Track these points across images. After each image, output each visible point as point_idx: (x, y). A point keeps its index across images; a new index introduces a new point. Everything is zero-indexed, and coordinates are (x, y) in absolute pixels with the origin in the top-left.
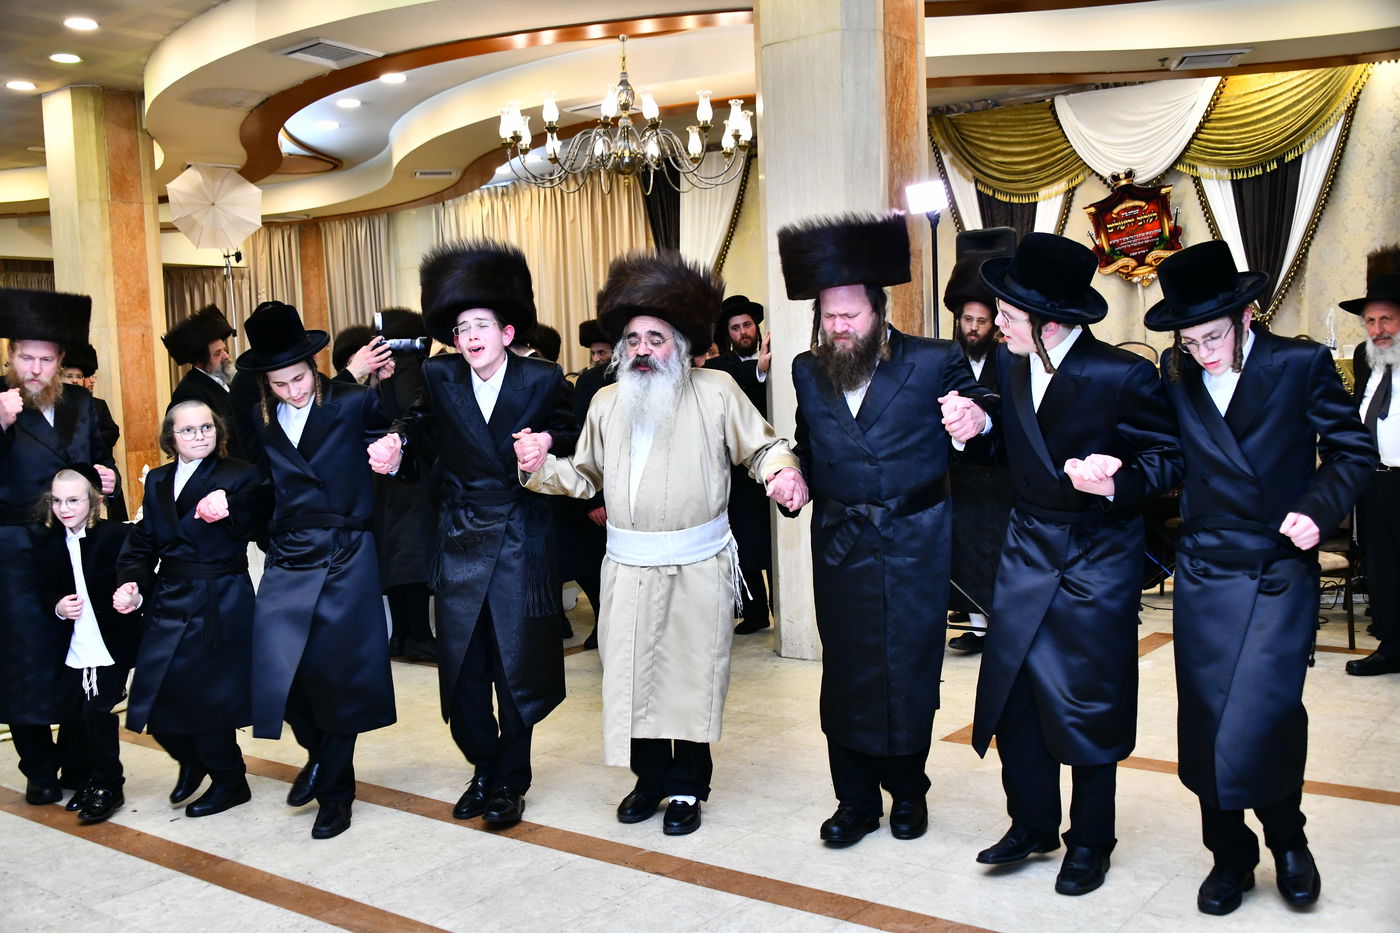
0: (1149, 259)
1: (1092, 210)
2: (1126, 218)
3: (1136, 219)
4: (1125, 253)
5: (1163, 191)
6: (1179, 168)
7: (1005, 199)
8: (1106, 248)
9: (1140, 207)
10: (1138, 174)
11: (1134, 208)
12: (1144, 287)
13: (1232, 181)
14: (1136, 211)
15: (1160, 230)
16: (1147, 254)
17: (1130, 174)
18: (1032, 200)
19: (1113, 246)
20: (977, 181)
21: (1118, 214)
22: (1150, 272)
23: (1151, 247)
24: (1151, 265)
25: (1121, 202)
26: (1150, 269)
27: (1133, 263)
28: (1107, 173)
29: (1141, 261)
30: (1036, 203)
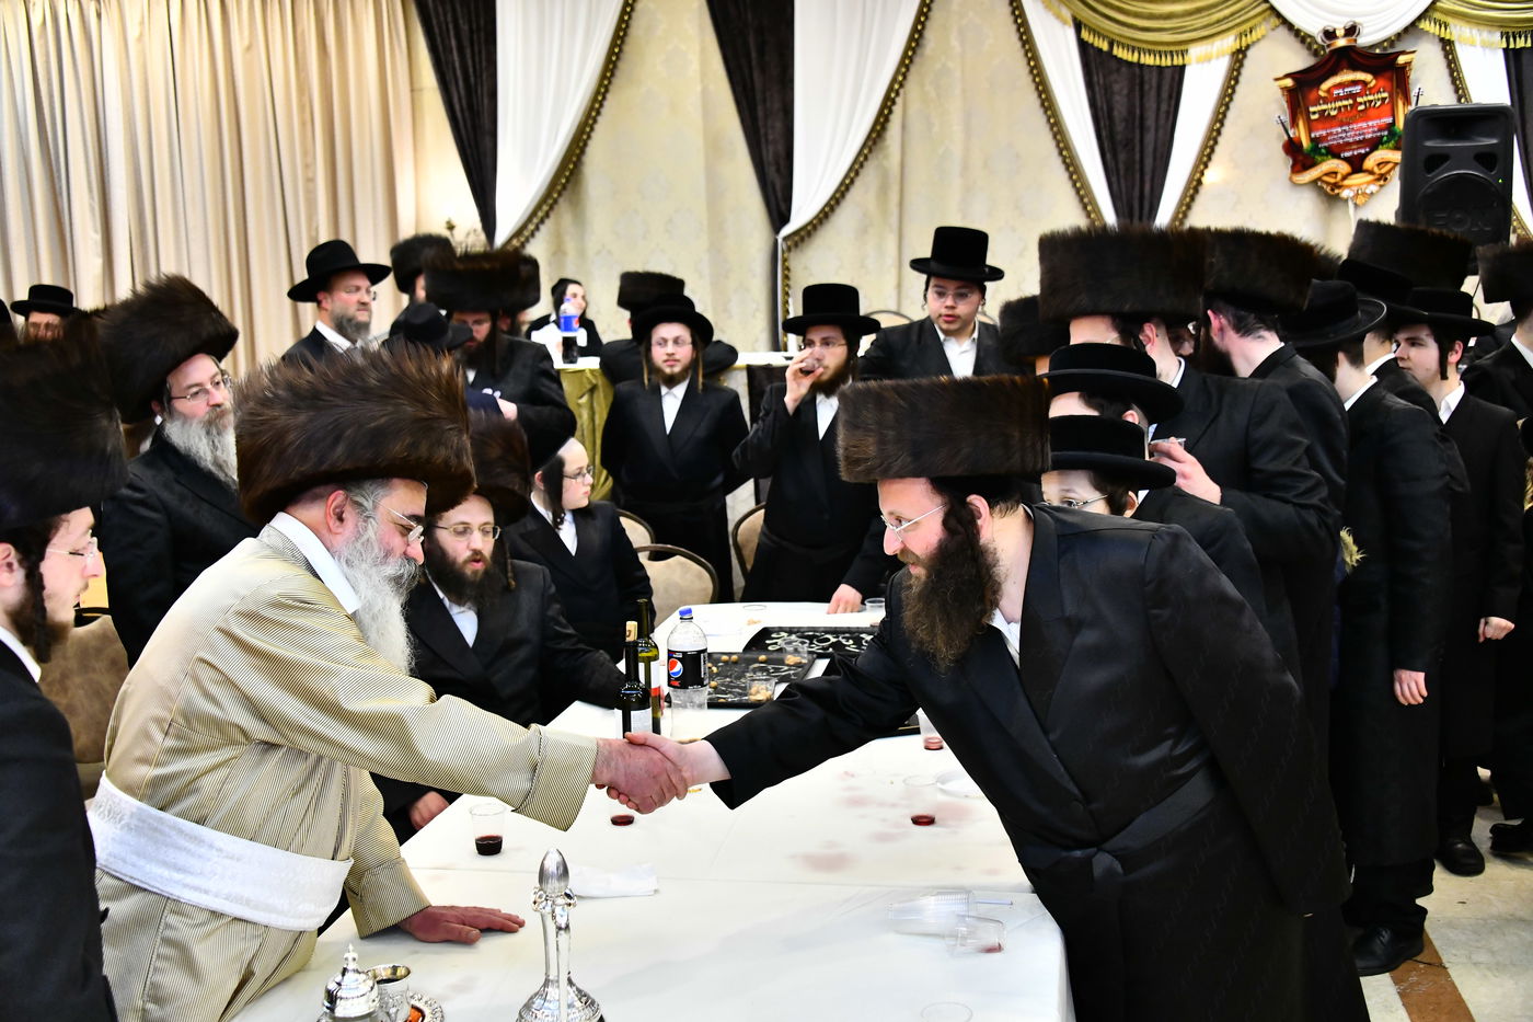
0: (1369, 163)
1: (1289, 82)
2: (1339, 98)
3: (1355, 100)
4: (1334, 153)
5: (1402, 60)
6: (1425, 25)
7: (1132, 57)
8: (1306, 143)
9: (1364, 83)
10: (1364, 31)
11: (1354, 83)
12: (1356, 205)
13: (1506, 51)
14: (1357, 89)
15: (1390, 120)
16: (1367, 154)
17: (1351, 31)
18: (1178, 61)
19: (1316, 141)
20: (1078, 26)
21: (1329, 91)
22: (1369, 183)
23: (1375, 144)
24: (1371, 172)
25: (1334, 73)
26: (1371, 178)
27: (1344, 168)
28: (1313, 27)
29: (1357, 165)
30: (1183, 68)
